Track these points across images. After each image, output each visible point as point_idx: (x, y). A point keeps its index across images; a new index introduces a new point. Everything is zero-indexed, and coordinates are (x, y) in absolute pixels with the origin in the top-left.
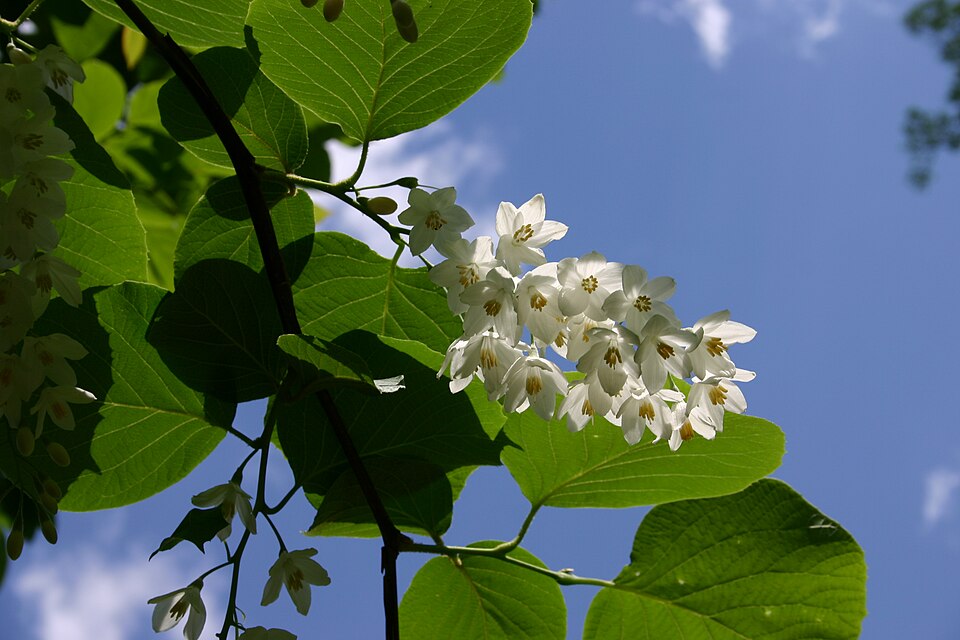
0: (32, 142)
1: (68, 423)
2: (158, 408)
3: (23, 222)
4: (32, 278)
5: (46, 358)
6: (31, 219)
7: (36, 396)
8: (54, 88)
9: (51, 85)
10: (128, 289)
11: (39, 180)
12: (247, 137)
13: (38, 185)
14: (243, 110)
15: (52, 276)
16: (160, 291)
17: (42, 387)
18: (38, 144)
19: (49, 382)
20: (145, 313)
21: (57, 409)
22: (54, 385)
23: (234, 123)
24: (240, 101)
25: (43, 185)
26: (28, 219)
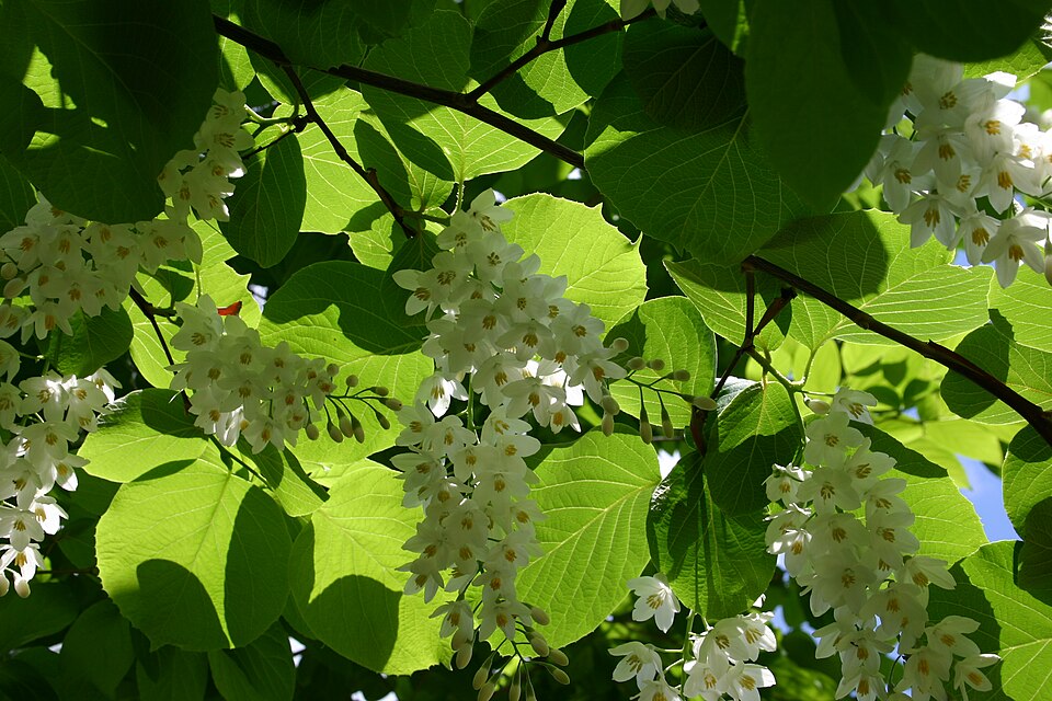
0: (863, 472)
1: (985, 686)
2: (1047, 637)
3: (886, 538)
4: (908, 580)
5: (948, 640)
6: (891, 534)
7: (952, 673)
8: (855, 419)
9: (854, 419)
10: (985, 552)
11: (881, 500)
12: (1024, 392)
13: (882, 504)
14: (1011, 372)
15: (924, 572)
16: (1010, 543)
17: (954, 664)
18: (868, 471)
19: (957, 658)
20: (1005, 566)
21: (973, 677)
22: (962, 659)
23: (1008, 385)
24: (1005, 366)
25: (886, 502)
26: (888, 535)
